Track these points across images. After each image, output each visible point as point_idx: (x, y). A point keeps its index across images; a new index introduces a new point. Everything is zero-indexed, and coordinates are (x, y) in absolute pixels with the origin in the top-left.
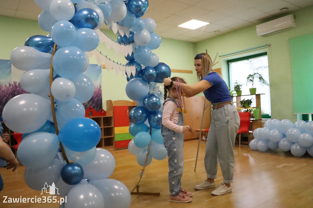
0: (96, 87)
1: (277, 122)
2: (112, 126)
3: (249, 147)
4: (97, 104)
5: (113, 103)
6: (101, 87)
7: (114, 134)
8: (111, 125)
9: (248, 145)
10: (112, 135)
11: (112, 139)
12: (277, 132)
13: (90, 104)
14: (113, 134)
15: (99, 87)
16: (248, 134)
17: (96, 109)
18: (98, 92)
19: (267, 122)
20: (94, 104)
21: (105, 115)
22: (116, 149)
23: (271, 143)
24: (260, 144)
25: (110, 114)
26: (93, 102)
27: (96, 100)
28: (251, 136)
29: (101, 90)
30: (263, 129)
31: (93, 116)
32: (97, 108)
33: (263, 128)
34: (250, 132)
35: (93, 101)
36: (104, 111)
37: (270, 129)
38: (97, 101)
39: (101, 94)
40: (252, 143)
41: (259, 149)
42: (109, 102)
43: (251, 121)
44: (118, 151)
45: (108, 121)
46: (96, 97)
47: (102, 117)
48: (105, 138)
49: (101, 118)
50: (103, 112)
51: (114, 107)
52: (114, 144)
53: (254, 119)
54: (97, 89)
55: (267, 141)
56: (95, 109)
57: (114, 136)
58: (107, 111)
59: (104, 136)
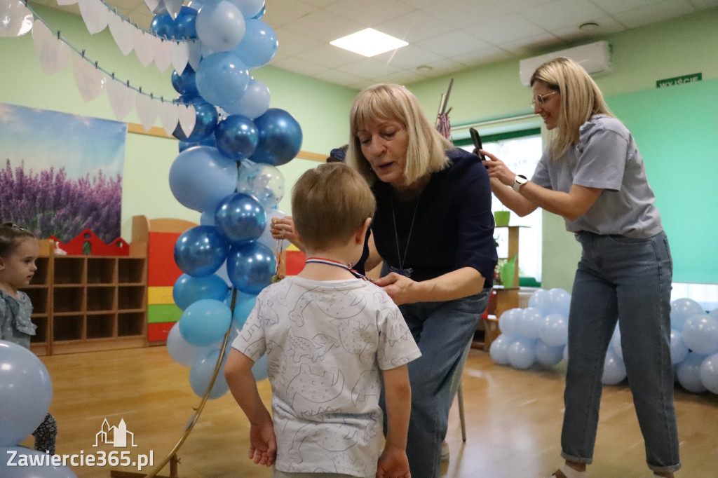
0: (108, 180)
1: (562, 295)
2: (143, 283)
3: (489, 355)
4: (105, 224)
5: (149, 223)
6: (120, 179)
7: (147, 306)
8: (139, 281)
9: (485, 349)
10: (139, 306)
11: (141, 316)
12: (560, 321)
13: (87, 221)
14: (144, 304)
15: (115, 180)
16: (485, 323)
17: (104, 238)
18: (110, 192)
19: (537, 295)
20: (97, 224)
21: (128, 254)
22: (148, 345)
23: (544, 347)
24: (517, 348)
25: (138, 253)
26: (97, 218)
27: (104, 212)
28: (493, 327)
29: (121, 188)
30: (525, 311)
31: (93, 253)
32: (107, 235)
33: (526, 309)
34: (491, 317)
35: (97, 214)
36: (125, 243)
37: (545, 314)
38: (108, 216)
39: (119, 200)
40: (498, 345)
41: (514, 361)
42: (140, 222)
43: (495, 293)
44: (155, 349)
45: (132, 268)
46: (105, 205)
47: (117, 258)
48: (120, 315)
49: (114, 260)
50: (121, 245)
51: (150, 233)
52: (145, 330)
53: (502, 287)
54: (110, 185)
55: (536, 342)
56: (101, 238)
57: (147, 309)
58: (131, 243)
59: (120, 307)
